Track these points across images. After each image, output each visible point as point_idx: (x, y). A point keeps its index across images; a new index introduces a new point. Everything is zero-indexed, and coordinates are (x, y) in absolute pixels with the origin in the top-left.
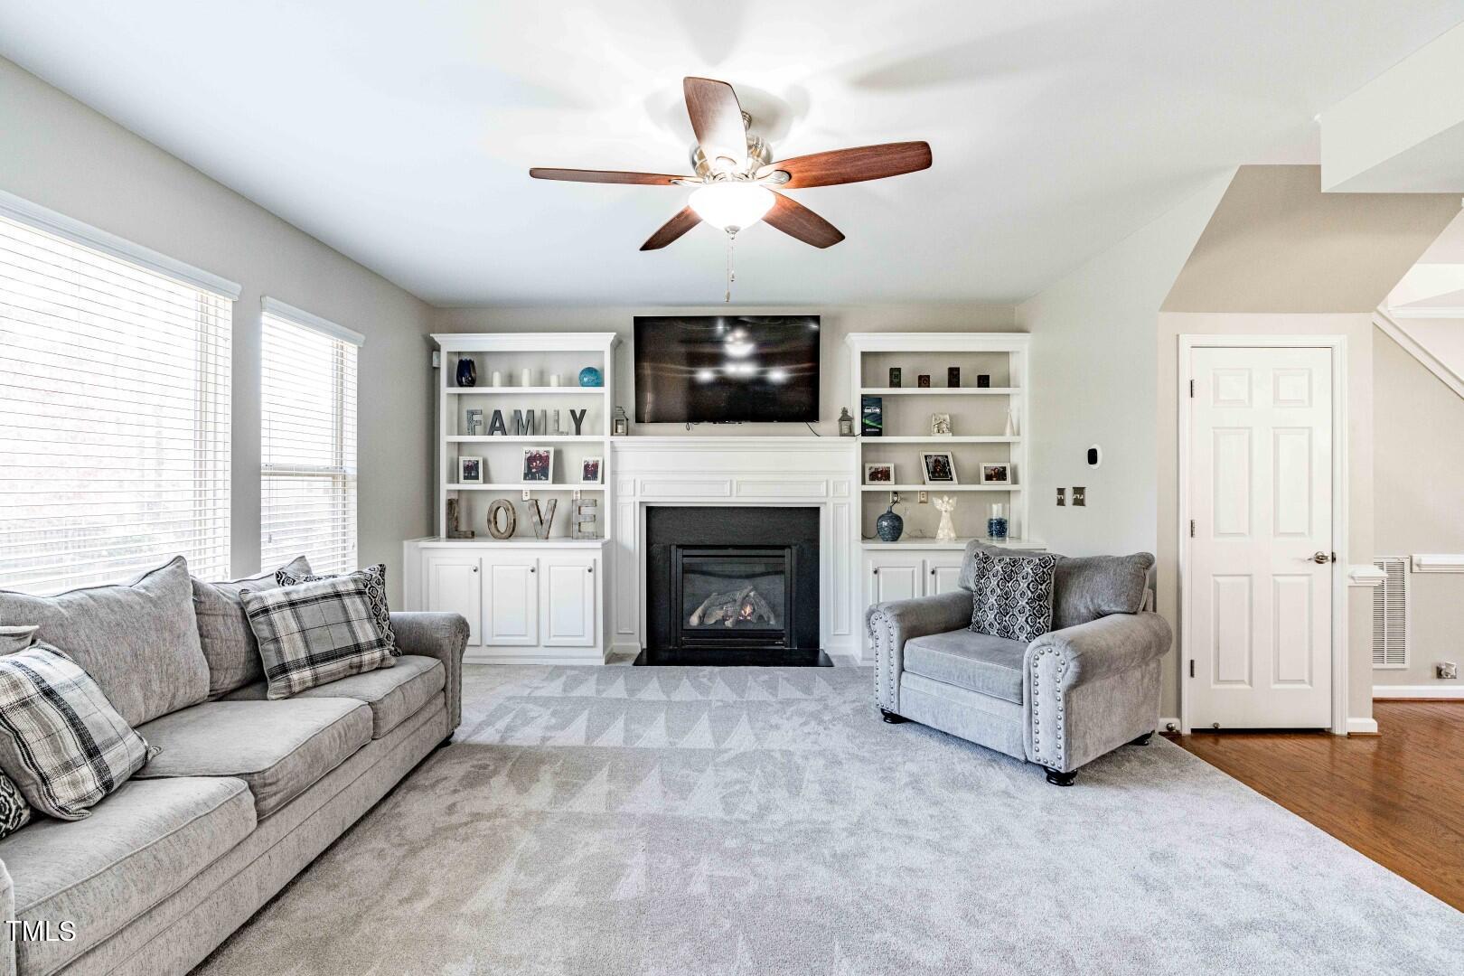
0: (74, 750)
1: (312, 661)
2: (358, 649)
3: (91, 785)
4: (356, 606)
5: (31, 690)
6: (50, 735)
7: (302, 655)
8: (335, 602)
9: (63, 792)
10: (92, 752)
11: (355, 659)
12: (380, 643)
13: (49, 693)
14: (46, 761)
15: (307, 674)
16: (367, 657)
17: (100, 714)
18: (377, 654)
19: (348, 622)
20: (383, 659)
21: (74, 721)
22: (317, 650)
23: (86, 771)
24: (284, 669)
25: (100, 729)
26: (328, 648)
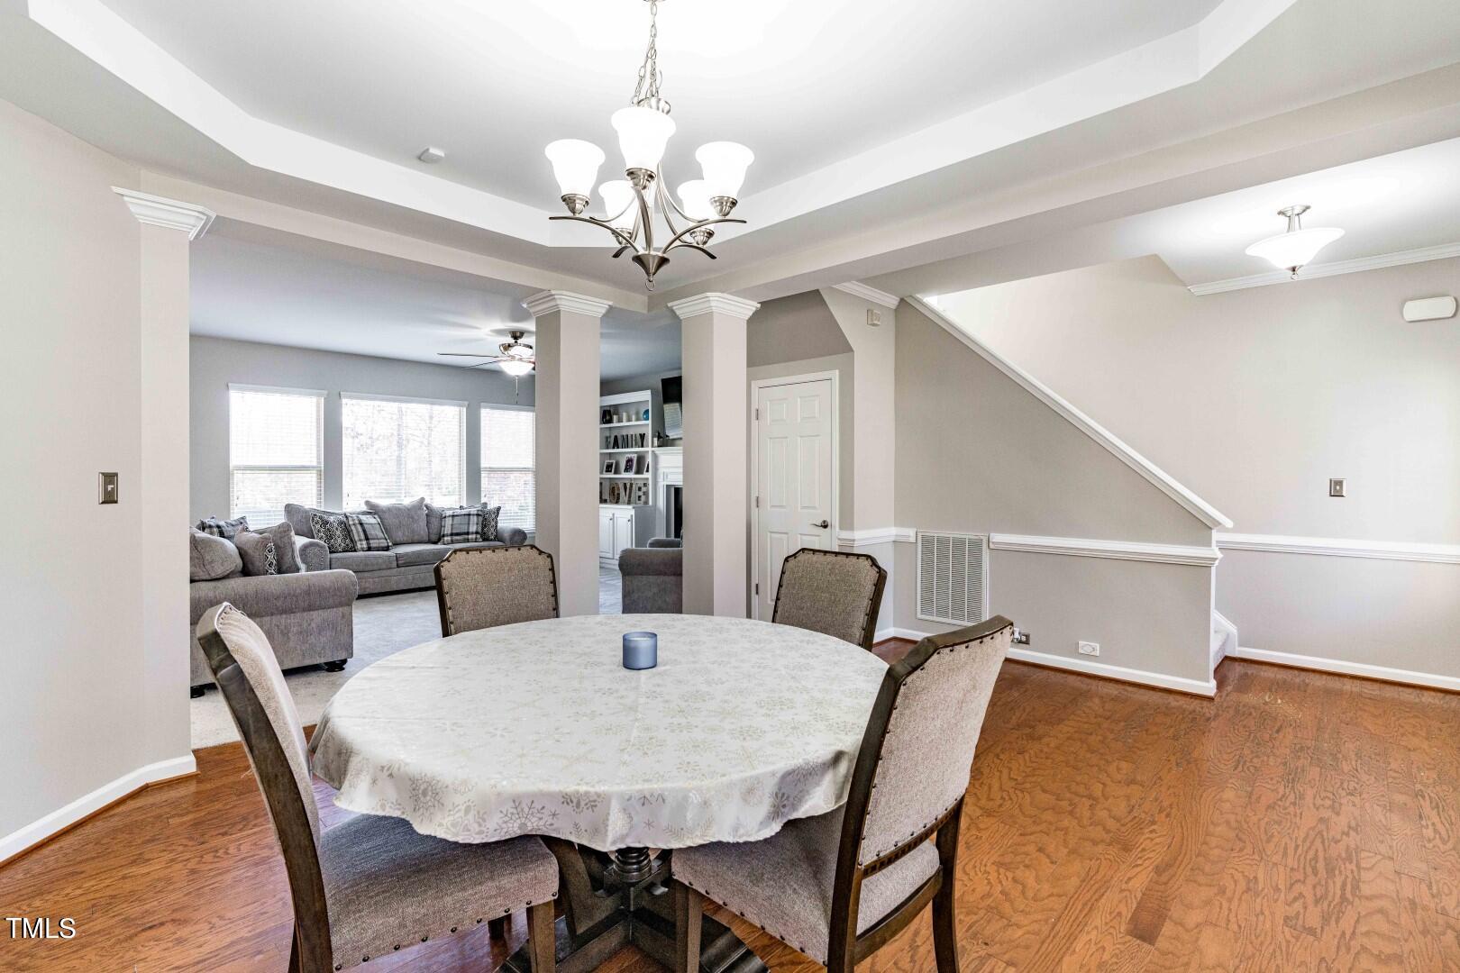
0: (363, 537)
1: (452, 535)
2: (468, 533)
3: (365, 546)
4: (474, 519)
5: (357, 522)
6: (358, 532)
7: (449, 532)
8: (467, 517)
9: (359, 546)
10: (367, 539)
11: (466, 536)
12: (477, 533)
13: (361, 524)
14: (356, 538)
15: (449, 538)
16: (470, 537)
17: (376, 532)
18: (474, 536)
19: (469, 524)
20: (476, 538)
21: (364, 531)
22: (454, 531)
23: (364, 542)
24: (444, 536)
25: (371, 534)
26: (458, 531)
